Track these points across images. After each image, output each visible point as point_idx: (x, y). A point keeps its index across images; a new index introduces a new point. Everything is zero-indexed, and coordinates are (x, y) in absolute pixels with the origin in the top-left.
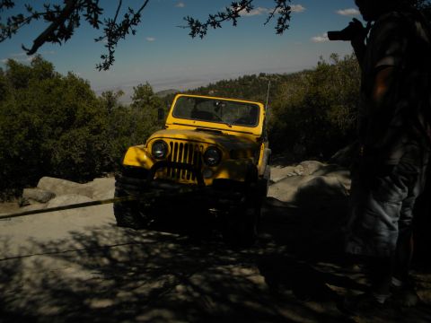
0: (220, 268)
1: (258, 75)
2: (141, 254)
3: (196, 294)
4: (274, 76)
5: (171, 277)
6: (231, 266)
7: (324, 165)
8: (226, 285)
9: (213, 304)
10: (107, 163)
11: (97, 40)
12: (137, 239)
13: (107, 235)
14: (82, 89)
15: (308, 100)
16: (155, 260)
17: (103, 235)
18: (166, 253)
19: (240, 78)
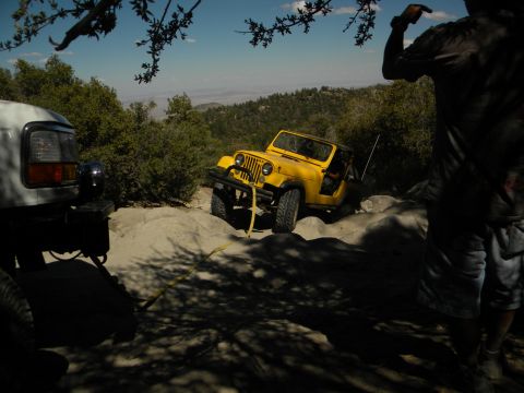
0: (272, 323)
1: (319, 90)
2: (176, 303)
3: (244, 354)
4: (339, 91)
5: (213, 332)
6: (286, 322)
7: (399, 201)
8: (280, 344)
9: (265, 367)
10: (133, 190)
11: (139, 44)
12: (171, 283)
13: (134, 278)
14: (106, 99)
15: (381, 122)
16: (192, 311)
17: (130, 278)
18: (205, 302)
19: (297, 92)
